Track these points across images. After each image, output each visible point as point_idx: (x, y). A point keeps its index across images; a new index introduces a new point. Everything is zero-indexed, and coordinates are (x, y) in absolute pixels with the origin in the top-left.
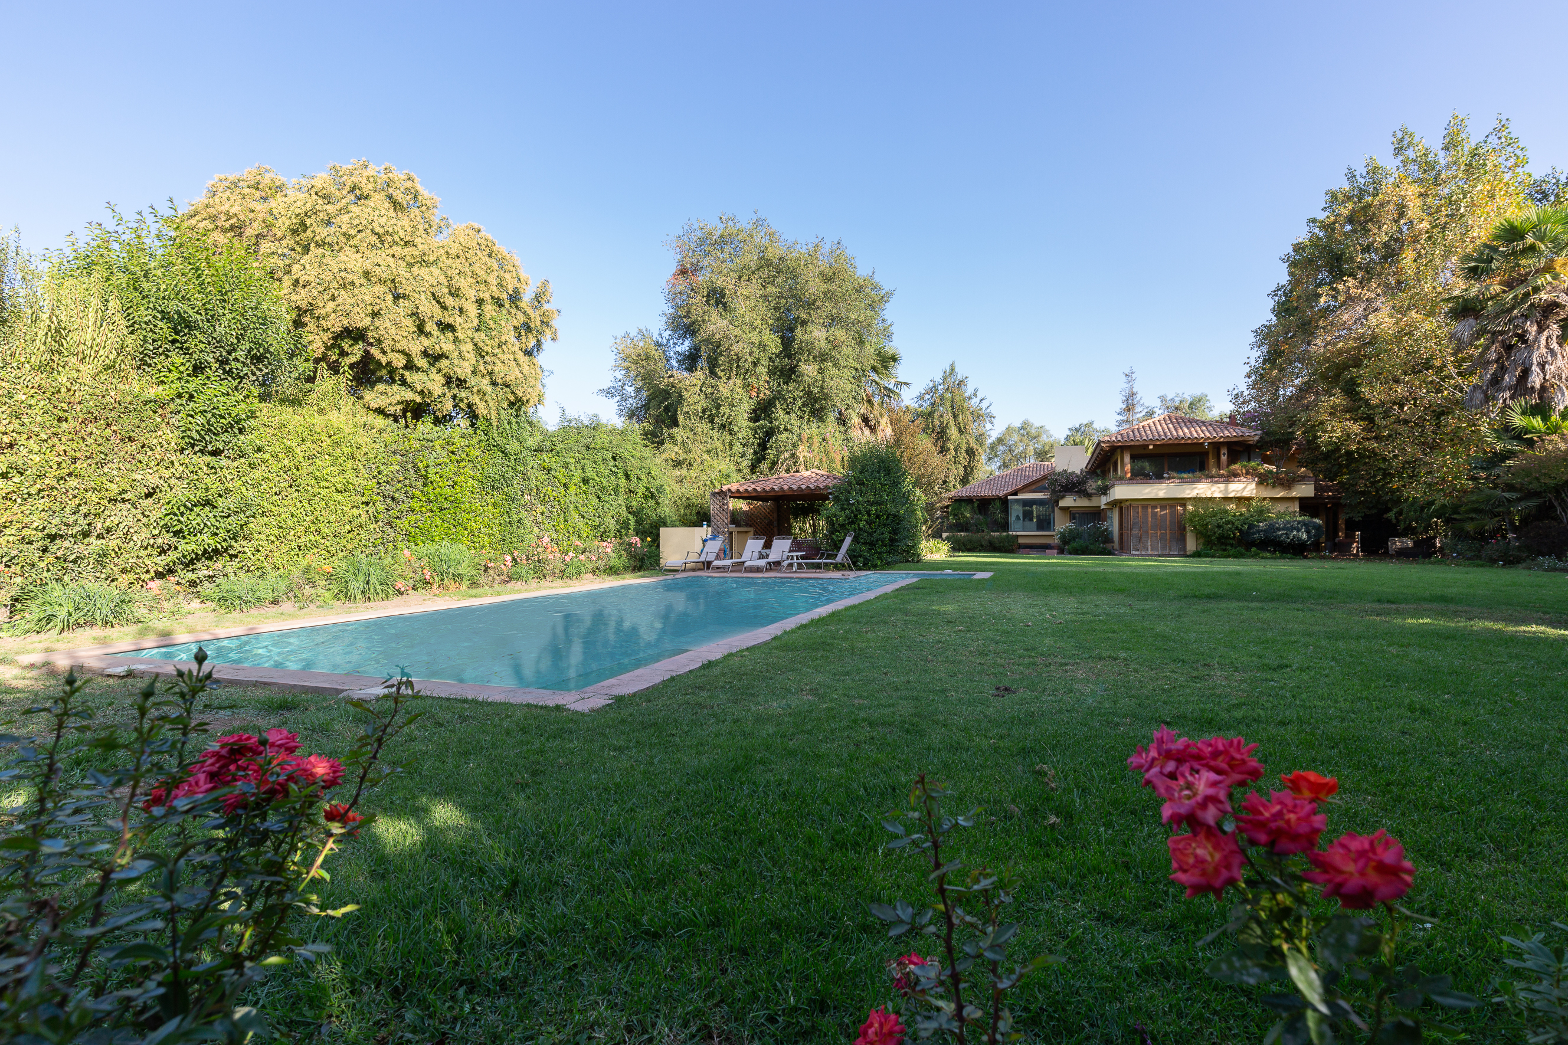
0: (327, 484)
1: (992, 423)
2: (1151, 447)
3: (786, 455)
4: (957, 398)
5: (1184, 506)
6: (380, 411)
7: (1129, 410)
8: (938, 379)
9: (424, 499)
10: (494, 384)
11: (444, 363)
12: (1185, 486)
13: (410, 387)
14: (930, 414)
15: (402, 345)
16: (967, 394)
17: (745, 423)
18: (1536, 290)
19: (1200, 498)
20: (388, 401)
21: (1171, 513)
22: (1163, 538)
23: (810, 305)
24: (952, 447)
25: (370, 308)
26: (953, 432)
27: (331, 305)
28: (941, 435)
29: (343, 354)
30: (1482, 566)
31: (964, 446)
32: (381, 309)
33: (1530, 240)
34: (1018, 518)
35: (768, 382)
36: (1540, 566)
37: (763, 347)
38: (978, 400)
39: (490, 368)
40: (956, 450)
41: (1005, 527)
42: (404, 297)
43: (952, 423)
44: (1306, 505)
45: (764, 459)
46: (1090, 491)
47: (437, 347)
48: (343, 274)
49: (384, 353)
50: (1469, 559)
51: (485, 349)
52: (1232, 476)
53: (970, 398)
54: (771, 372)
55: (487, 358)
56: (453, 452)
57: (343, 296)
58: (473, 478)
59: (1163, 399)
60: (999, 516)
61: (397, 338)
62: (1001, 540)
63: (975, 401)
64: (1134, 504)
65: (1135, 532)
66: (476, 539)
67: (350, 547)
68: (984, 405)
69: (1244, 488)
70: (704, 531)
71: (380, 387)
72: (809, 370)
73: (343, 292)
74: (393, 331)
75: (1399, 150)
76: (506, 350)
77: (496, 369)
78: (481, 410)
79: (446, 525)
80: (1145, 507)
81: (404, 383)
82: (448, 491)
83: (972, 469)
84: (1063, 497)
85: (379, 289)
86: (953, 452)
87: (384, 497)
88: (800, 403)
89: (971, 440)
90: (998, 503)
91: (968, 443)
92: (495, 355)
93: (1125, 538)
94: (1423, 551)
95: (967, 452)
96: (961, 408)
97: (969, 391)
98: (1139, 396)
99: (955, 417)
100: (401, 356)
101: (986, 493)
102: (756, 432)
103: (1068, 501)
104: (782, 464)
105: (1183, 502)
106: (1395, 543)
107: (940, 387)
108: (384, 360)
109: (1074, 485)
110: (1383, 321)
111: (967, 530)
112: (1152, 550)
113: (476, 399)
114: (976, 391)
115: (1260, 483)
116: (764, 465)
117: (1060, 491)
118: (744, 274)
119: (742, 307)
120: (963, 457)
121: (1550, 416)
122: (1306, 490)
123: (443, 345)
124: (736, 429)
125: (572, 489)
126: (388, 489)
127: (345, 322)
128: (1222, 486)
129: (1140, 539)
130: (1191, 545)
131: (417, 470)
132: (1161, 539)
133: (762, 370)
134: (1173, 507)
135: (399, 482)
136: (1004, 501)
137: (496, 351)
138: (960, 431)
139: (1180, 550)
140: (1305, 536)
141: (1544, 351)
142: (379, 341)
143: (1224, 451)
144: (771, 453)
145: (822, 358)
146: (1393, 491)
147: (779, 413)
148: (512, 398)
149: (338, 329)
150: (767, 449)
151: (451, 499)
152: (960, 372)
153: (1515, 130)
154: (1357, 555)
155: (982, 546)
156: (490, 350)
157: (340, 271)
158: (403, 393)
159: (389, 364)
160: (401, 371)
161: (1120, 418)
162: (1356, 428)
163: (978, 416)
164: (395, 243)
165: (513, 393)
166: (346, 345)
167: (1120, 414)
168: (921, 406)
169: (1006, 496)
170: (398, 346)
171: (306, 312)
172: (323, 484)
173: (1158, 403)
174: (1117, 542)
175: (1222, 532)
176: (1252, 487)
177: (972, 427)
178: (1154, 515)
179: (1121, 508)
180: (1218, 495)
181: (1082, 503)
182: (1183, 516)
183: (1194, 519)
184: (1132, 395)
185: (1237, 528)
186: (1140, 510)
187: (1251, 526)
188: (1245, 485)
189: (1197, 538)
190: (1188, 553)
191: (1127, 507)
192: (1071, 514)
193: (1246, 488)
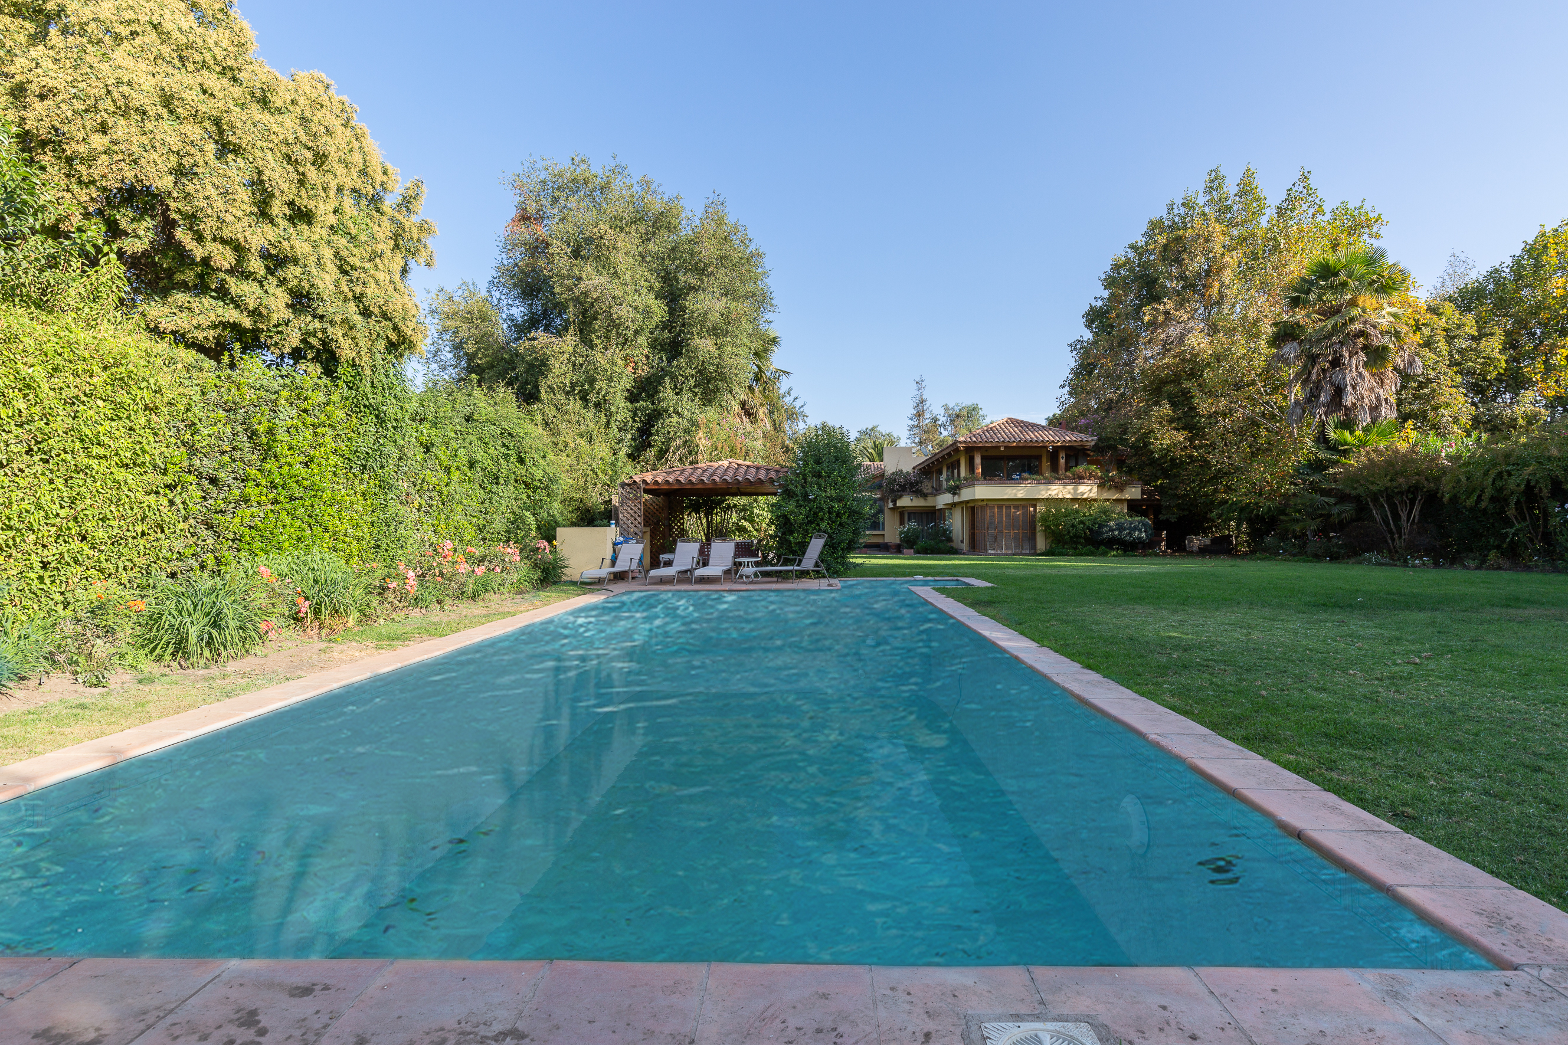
0: (101, 451)
1: (804, 421)
2: (1002, 449)
3: (678, 442)
5: (1035, 506)
6: (180, 338)
7: (919, 416)
9: (264, 482)
10: (366, 313)
11: (292, 272)
12: (1042, 487)
13: (237, 303)
15: (236, 230)
16: (782, 392)
17: (622, 403)
18: (1352, 320)
19: (1053, 499)
20: (195, 322)
21: (1022, 514)
22: (1016, 537)
23: (701, 270)
25: (174, 160)
26: (768, 427)
27: (98, 141)
29: (114, 231)
30: (1308, 561)
31: (778, 443)
32: (196, 165)
33: (1343, 277)
35: (647, 357)
36: (1369, 561)
37: (648, 313)
38: (791, 398)
39: (358, 289)
42: (237, 150)
43: (767, 418)
44: (1134, 506)
45: (650, 446)
46: (925, 491)
47: (285, 244)
48: (126, 89)
49: (200, 238)
50: (1294, 555)
51: (351, 260)
52: (1079, 479)
53: (784, 396)
54: (653, 345)
55: (355, 274)
56: (305, 411)
57: (122, 128)
58: (335, 452)
59: (946, 408)
61: (229, 218)
63: (788, 400)
64: (990, 503)
65: (991, 531)
66: (340, 546)
67: (141, 561)
68: (798, 404)
69: (1088, 490)
70: (611, 532)
71: (180, 297)
72: (705, 345)
73: (122, 122)
74: (220, 204)
75: (1209, 189)
76: (380, 266)
77: (369, 292)
78: (346, 351)
79: (298, 523)
80: (1000, 507)
81: (223, 294)
82: (298, 469)
84: (901, 497)
85: (194, 131)
87: (200, 476)
88: (692, 382)
91: (782, 440)
92: (365, 270)
93: (977, 538)
94: (1222, 548)
95: (781, 448)
96: (776, 405)
97: (784, 388)
98: (928, 404)
99: (770, 412)
100: (228, 251)
102: (635, 414)
103: (905, 501)
104: (674, 453)
105: (1034, 502)
106: (1192, 541)
108: (199, 253)
109: (912, 485)
110: (1199, 342)
112: (1006, 549)
113: (337, 333)
114: (790, 389)
115: (1101, 486)
116: (651, 454)
117: (898, 491)
118: (619, 224)
119: (623, 262)
121: (1354, 431)
122: (1133, 492)
123: (297, 244)
124: (613, 409)
125: (456, 475)
126: (207, 465)
127: (129, 174)
128: (1070, 487)
129: (996, 538)
130: (1041, 544)
131: (253, 435)
132: (1015, 538)
133: (642, 340)
134: (1025, 507)
135: (223, 453)
137: (367, 265)
138: (775, 427)
139: (1031, 549)
140: (1143, 535)
141: (1354, 374)
142: (192, 219)
143: (1062, 454)
144: (658, 440)
145: (715, 332)
146: (1206, 495)
147: (667, 393)
148: (394, 337)
149: (114, 184)
150: (651, 434)
151: (306, 483)
153: (1313, 182)
154: (1165, 552)
156: (358, 264)
157: (119, 82)
158: (220, 311)
159: (206, 261)
160: (222, 275)
161: (911, 423)
162: (1180, 437)
163: (792, 414)
164: (204, 65)
165: (395, 328)
166: (124, 218)
167: (911, 419)
170: (226, 233)
171: (44, 144)
172: (96, 450)
173: (942, 412)
174: (962, 542)
175: (1073, 531)
176: (1095, 489)
177: (786, 426)
178: (1008, 515)
179: (973, 508)
180: (1069, 496)
181: (919, 502)
182: (1034, 516)
183: (1045, 519)
184: (922, 401)
185: (1088, 528)
186: (996, 510)
187: (1101, 526)
188: (1089, 488)
189: (1046, 538)
190: (1038, 552)
191: (982, 507)
192: (903, 514)
193: (1090, 490)
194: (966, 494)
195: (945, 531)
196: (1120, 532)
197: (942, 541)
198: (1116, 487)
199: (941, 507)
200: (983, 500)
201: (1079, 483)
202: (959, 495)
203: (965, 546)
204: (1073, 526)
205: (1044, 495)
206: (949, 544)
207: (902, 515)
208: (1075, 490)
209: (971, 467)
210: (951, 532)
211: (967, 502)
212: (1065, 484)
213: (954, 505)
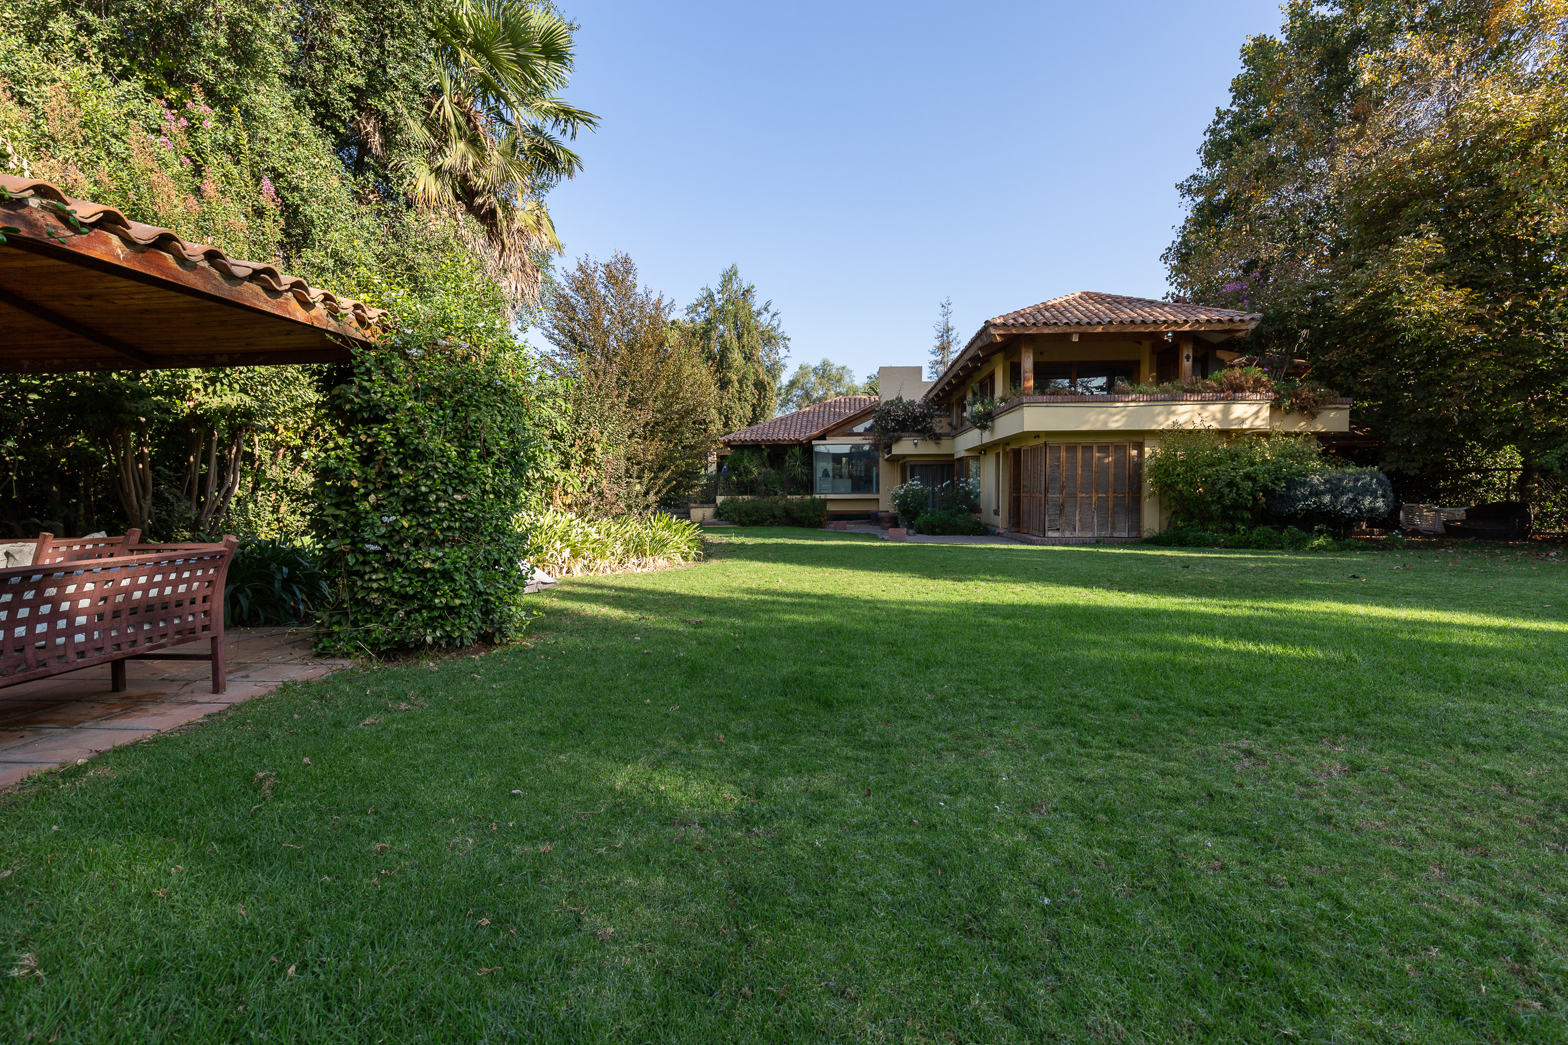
1: (787, 348)
2: (1074, 339)
4: (742, 313)
5: (1140, 447)
7: (943, 349)
8: (715, 286)
14: (706, 334)
16: (754, 309)
21: (1115, 462)
22: (1101, 507)
24: (734, 378)
26: (736, 357)
28: (720, 362)
31: (752, 378)
34: (826, 473)
38: (770, 316)
40: (740, 382)
41: (808, 486)
43: (735, 344)
46: (938, 431)
52: (1233, 391)
53: (759, 314)
60: (799, 470)
62: (801, 506)
63: (765, 318)
64: (1052, 441)
65: (1053, 495)
68: (778, 322)
69: (1251, 413)
80: (1071, 448)
83: (763, 409)
84: (898, 439)
86: (736, 385)
89: (760, 370)
90: (797, 451)
91: (756, 373)
93: (1024, 506)
94: (1508, 528)
95: (755, 385)
96: (746, 325)
97: (757, 304)
98: (954, 333)
99: (739, 337)
101: (783, 435)
103: (906, 447)
105: (1138, 437)
107: (717, 297)
109: (916, 419)
111: (752, 492)
112: (1083, 529)
114: (768, 303)
115: (1276, 406)
117: (894, 430)
120: (750, 392)
122: (1335, 419)
128: (1216, 408)
129: (1061, 508)
130: (1152, 520)
132: (1099, 508)
134: (1120, 448)
136: (807, 449)
138: (748, 358)
139: (1132, 530)
140: (1380, 503)
143: (1187, 351)
152: (745, 279)
155: (774, 516)
161: (933, 358)
162: (1457, 299)
163: (770, 339)
168: (692, 321)
169: (810, 440)
174: (996, 513)
175: (1230, 497)
176: (1266, 413)
177: (761, 353)
178: (1087, 464)
179: (1017, 453)
180: (1215, 425)
181: (927, 448)
182: (1139, 465)
183: (1163, 470)
184: (948, 330)
185: (1265, 489)
186: (1063, 454)
187: (1291, 484)
188: (1254, 408)
189: (1162, 508)
190: (1145, 535)
191: (1034, 449)
192: (906, 466)
193: (1256, 414)
194: (1005, 427)
195: (968, 493)
196: (1336, 497)
197: (961, 511)
198: (1302, 409)
199: (962, 454)
200: (1037, 435)
201: (1235, 400)
202: (992, 430)
203: (1001, 521)
204: (1231, 484)
205: (1163, 422)
206: (975, 517)
207: (903, 468)
208: (1226, 413)
209: (1015, 375)
210: (978, 496)
211: (1006, 442)
212: (1205, 402)
213: (982, 451)
